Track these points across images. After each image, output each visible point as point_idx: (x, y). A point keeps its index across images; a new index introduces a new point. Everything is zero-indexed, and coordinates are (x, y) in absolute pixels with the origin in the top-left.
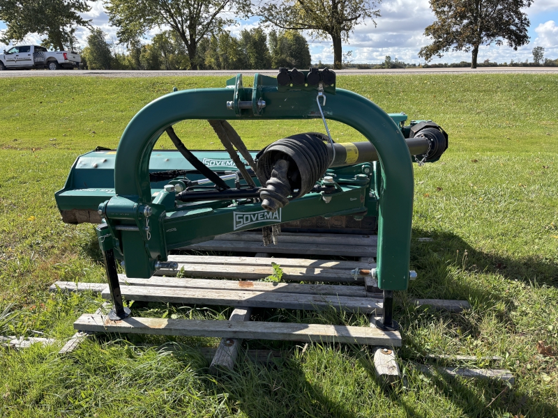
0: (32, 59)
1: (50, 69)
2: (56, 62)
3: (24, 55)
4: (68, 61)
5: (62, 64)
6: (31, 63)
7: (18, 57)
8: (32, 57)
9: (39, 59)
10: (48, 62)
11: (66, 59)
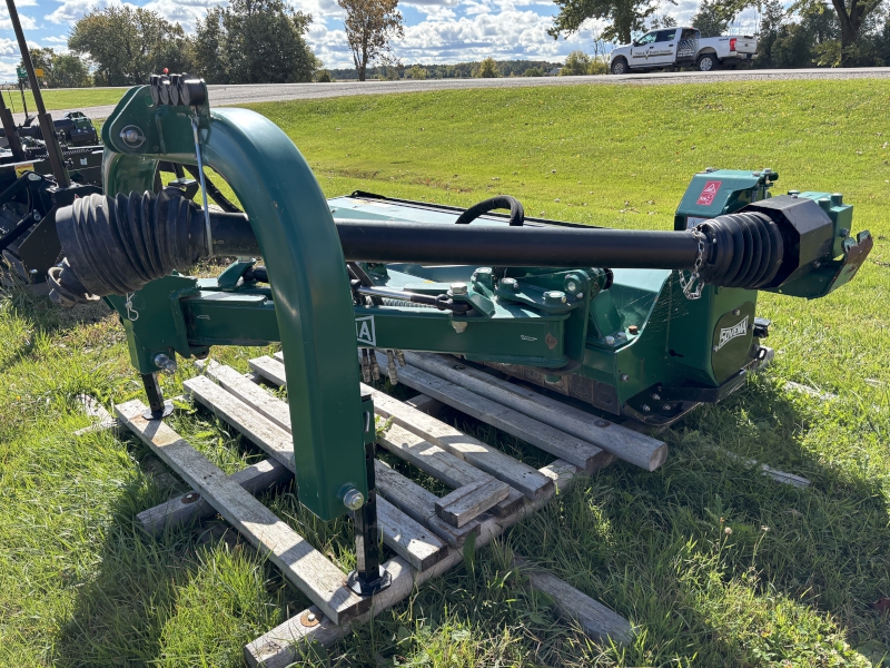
0: (675, 53)
1: (700, 70)
2: (714, 55)
3: (663, 46)
4: (734, 54)
5: (724, 59)
6: (671, 59)
7: (653, 50)
8: (674, 50)
9: (685, 53)
10: (701, 55)
11: (733, 49)
